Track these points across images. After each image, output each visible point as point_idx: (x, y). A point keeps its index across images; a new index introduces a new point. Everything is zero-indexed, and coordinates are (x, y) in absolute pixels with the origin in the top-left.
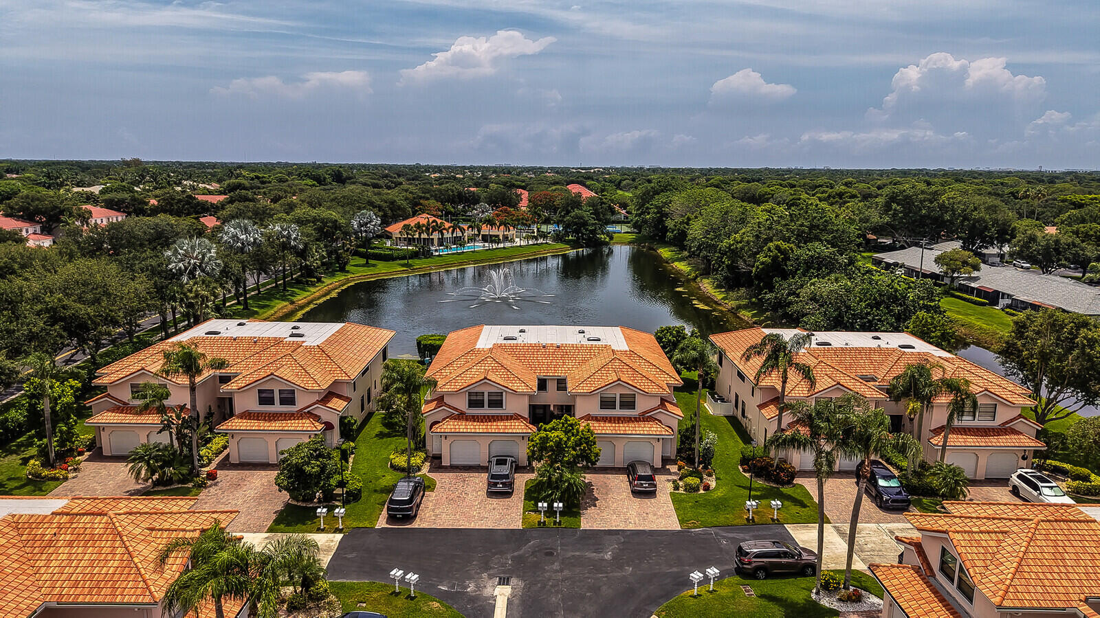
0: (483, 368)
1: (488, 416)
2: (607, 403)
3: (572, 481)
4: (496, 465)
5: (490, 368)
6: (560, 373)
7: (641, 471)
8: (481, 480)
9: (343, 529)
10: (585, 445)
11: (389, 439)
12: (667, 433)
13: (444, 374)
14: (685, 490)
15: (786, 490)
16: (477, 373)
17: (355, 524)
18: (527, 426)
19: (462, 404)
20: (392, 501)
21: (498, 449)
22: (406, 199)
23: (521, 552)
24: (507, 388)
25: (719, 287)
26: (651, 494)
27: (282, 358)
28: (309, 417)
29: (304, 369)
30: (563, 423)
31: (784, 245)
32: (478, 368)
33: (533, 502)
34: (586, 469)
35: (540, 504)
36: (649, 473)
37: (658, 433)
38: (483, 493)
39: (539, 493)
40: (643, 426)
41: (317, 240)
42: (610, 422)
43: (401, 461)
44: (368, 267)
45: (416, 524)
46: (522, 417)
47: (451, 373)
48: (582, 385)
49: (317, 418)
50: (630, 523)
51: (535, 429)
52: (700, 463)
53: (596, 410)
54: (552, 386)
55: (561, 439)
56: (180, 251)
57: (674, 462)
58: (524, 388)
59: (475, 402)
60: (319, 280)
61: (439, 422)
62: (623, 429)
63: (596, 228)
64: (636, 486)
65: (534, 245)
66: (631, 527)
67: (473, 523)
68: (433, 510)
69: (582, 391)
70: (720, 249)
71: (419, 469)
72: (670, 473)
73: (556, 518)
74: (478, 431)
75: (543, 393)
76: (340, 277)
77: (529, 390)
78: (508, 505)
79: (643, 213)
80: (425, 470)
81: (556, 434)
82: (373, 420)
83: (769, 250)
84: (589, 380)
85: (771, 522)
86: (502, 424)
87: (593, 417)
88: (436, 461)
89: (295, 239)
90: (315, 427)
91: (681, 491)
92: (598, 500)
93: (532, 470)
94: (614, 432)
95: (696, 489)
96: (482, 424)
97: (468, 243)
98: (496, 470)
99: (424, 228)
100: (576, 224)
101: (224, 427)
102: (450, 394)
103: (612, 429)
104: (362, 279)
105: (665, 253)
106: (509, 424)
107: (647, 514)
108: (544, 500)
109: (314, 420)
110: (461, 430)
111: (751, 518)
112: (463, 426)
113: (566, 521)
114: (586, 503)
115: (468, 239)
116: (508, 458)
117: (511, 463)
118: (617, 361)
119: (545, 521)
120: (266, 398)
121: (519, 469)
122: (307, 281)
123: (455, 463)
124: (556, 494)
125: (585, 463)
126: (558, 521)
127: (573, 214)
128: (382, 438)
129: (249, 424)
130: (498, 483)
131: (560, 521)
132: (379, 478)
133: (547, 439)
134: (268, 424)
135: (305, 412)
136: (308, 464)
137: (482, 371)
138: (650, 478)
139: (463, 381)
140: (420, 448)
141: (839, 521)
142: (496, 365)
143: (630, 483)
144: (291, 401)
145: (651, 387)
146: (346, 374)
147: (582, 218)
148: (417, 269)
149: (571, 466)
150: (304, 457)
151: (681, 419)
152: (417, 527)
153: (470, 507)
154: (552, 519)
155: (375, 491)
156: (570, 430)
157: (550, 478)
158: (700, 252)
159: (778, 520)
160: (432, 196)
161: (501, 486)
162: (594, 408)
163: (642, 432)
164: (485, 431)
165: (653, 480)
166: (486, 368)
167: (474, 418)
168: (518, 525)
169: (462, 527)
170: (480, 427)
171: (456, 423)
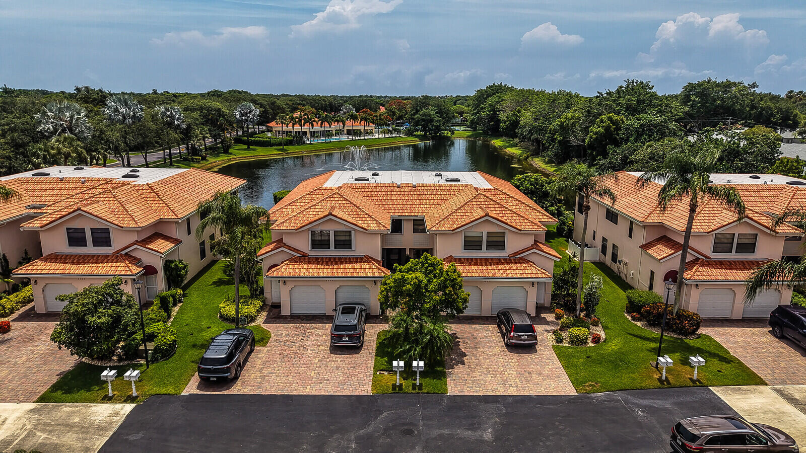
0: (328, 205)
1: (335, 259)
2: (472, 244)
3: (435, 334)
4: (342, 313)
5: (337, 205)
6: (417, 213)
7: (517, 321)
8: (322, 333)
9: (137, 397)
10: (450, 288)
11: (227, 286)
12: (544, 276)
13: (285, 213)
14: (571, 342)
15: (691, 341)
16: (322, 210)
17: (155, 390)
18: (379, 269)
19: (304, 244)
20: (204, 361)
21: (346, 296)
22: (287, 104)
23: (370, 429)
24: (356, 225)
25: (550, 162)
26: (529, 348)
27: (99, 194)
28: (124, 260)
29: (122, 206)
30: (422, 263)
31: (616, 117)
32: (323, 204)
33: (386, 359)
34: (452, 319)
35: (395, 363)
36: (529, 322)
37: (534, 276)
38: (326, 348)
39: (394, 348)
40: (514, 268)
41: (203, 124)
42: (476, 264)
43: (230, 310)
44: (248, 151)
45: (237, 389)
46: (374, 260)
47: (293, 211)
48: (443, 222)
49: (136, 261)
50: (510, 385)
51: (388, 272)
52: (581, 311)
53: (459, 251)
54: (407, 227)
55: (421, 282)
56: (50, 114)
57: (550, 310)
58: (375, 225)
59: (320, 242)
60: (204, 158)
61: (278, 265)
62: (492, 271)
63: (440, 124)
64: (513, 338)
65: (389, 137)
66: (512, 391)
67: (309, 387)
68: (261, 370)
69: (443, 229)
70: (550, 131)
71: (252, 319)
72: (547, 323)
73: (415, 380)
74: (321, 274)
75: (397, 236)
76: (224, 157)
77: (382, 228)
78: (356, 363)
79: (478, 112)
80: (260, 320)
81: (414, 275)
82: (215, 267)
83: (602, 121)
84: (451, 217)
85: (692, 384)
86: (350, 267)
87: (455, 259)
88: (275, 311)
89: (178, 119)
90: (130, 270)
91: (565, 344)
92: (466, 356)
93: (386, 320)
94: (481, 275)
95: (583, 342)
96: (326, 267)
97: (336, 135)
98: (342, 320)
99: (297, 120)
100: (424, 120)
101: (23, 271)
102: (289, 233)
103: (478, 271)
104: (243, 159)
105: (497, 143)
106: (358, 267)
107: (529, 373)
108: (399, 357)
109: (130, 263)
110: (302, 274)
111: (664, 378)
112: (303, 270)
113: (429, 384)
114: (452, 360)
115: (335, 133)
116: (357, 306)
117: (361, 312)
118: (482, 197)
119: (401, 385)
120: (76, 238)
121: (370, 318)
122: (193, 159)
123: (297, 311)
124: (415, 350)
125: (449, 311)
126: (418, 384)
127: (421, 113)
128: (219, 286)
129: (52, 268)
130: (343, 336)
131: (421, 384)
132: (203, 330)
133: (403, 281)
134: (76, 268)
135: (121, 255)
136: (92, 312)
137: (328, 208)
138: (530, 329)
139: (304, 219)
140: (256, 295)
141: (776, 382)
142: (344, 202)
143: (503, 335)
144: (107, 242)
145: (524, 224)
146: (174, 213)
147: (429, 115)
148: (291, 153)
149: (433, 314)
150: (88, 304)
151: (559, 260)
152: (236, 392)
153: (308, 366)
154: (410, 382)
155: (194, 346)
156: (432, 271)
157: (407, 329)
158: (531, 135)
159: (698, 380)
160: (307, 103)
161: (347, 339)
162: (456, 248)
163: (514, 275)
164: (330, 274)
165: (533, 331)
166: (332, 205)
167: (318, 261)
168: (367, 389)
169: (295, 393)
170: (324, 271)
171: (296, 266)
